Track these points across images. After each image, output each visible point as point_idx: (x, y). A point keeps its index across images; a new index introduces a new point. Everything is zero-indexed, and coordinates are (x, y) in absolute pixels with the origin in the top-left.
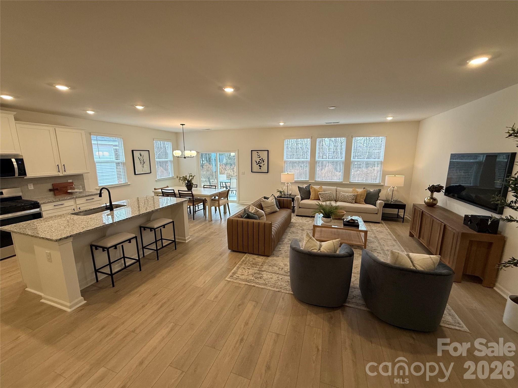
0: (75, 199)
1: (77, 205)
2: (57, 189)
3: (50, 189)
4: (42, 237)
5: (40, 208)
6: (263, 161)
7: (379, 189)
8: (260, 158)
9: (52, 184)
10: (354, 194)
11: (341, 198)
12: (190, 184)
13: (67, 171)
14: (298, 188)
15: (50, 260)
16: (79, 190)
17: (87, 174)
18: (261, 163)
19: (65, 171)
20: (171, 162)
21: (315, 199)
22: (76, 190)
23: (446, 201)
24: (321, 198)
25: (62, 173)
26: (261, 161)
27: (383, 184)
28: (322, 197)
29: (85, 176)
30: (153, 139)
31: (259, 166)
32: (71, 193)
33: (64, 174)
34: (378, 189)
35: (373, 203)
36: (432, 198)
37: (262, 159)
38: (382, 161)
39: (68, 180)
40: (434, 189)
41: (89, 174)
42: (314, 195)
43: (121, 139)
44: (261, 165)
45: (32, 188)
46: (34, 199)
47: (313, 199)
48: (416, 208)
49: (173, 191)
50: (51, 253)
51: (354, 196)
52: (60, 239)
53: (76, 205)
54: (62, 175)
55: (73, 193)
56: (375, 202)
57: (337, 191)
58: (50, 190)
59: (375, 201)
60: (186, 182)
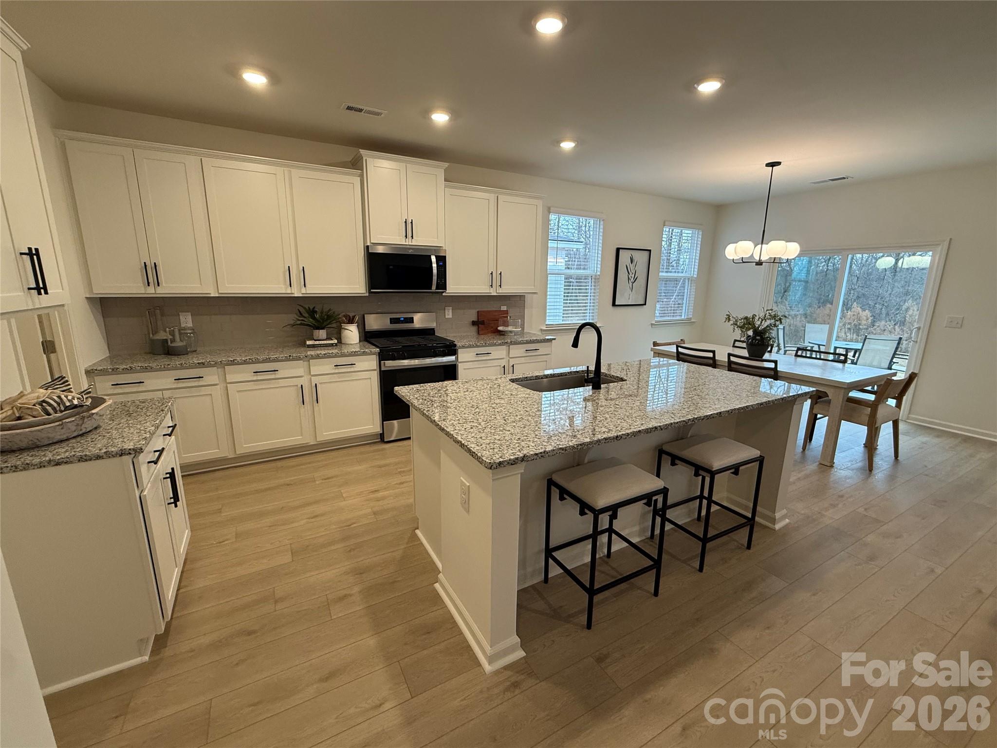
0: (509, 346)
1: (510, 360)
2: (483, 323)
3: (473, 321)
4: (461, 442)
5: (456, 356)
9: (478, 312)
12: (762, 339)
13: (504, 287)
15: (466, 504)
16: (515, 328)
17: (531, 295)
19: (500, 286)
20: (691, 280)
22: (510, 328)
25: (495, 289)
29: (528, 298)
30: (664, 222)
32: (501, 333)
33: (498, 292)
39: (502, 307)
41: (535, 296)
43: (600, 222)
45: (450, 316)
46: (450, 336)
49: (711, 355)
50: (470, 486)
52: (500, 463)
53: (508, 358)
54: (495, 294)
55: (506, 334)
58: (474, 323)
60: (750, 333)
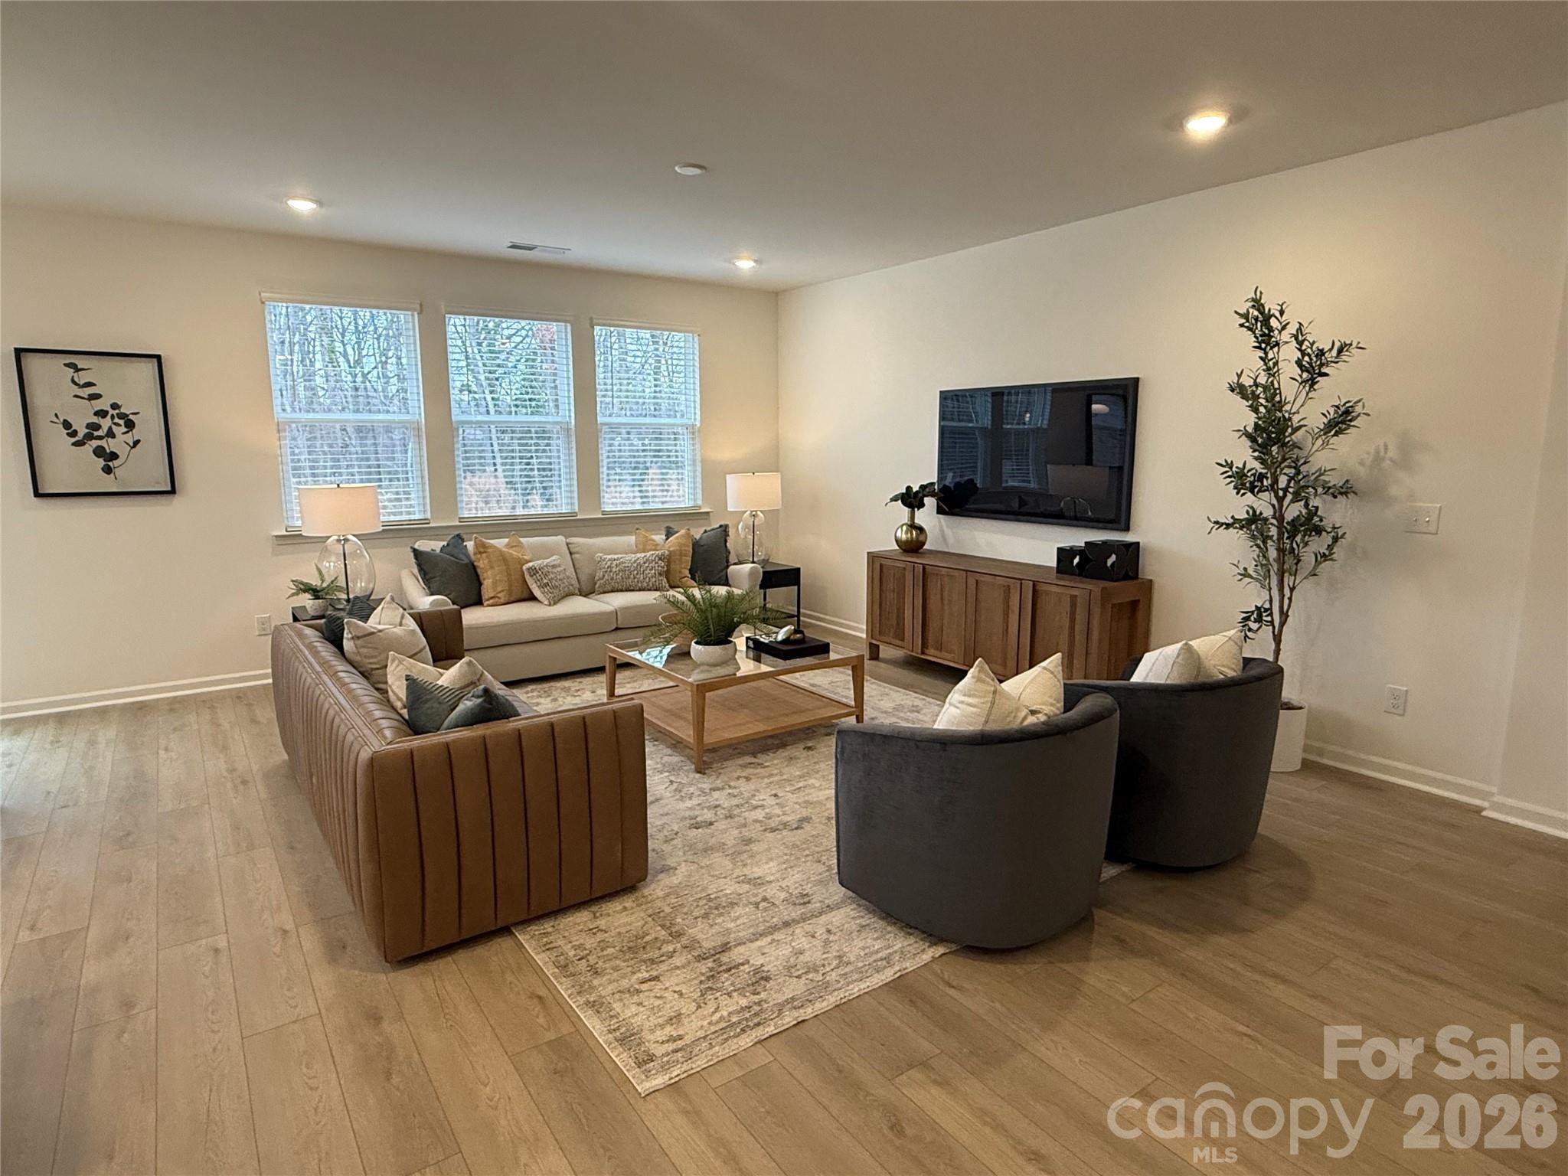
6: (121, 422)
7: (721, 526)
8: (98, 405)
10: (660, 552)
11: (612, 579)
14: (416, 557)
18: (111, 434)
21: (512, 599)
23: (942, 531)
24: (541, 586)
26: (106, 423)
27: (709, 510)
28: (545, 581)
31: (99, 452)
34: (718, 526)
35: (720, 578)
36: (913, 526)
37: (115, 406)
38: (693, 426)
40: (912, 499)
42: (506, 579)
44: (110, 445)
47: (502, 601)
48: (884, 562)
51: (660, 559)
56: (724, 572)
57: (572, 550)
59: (722, 571)
